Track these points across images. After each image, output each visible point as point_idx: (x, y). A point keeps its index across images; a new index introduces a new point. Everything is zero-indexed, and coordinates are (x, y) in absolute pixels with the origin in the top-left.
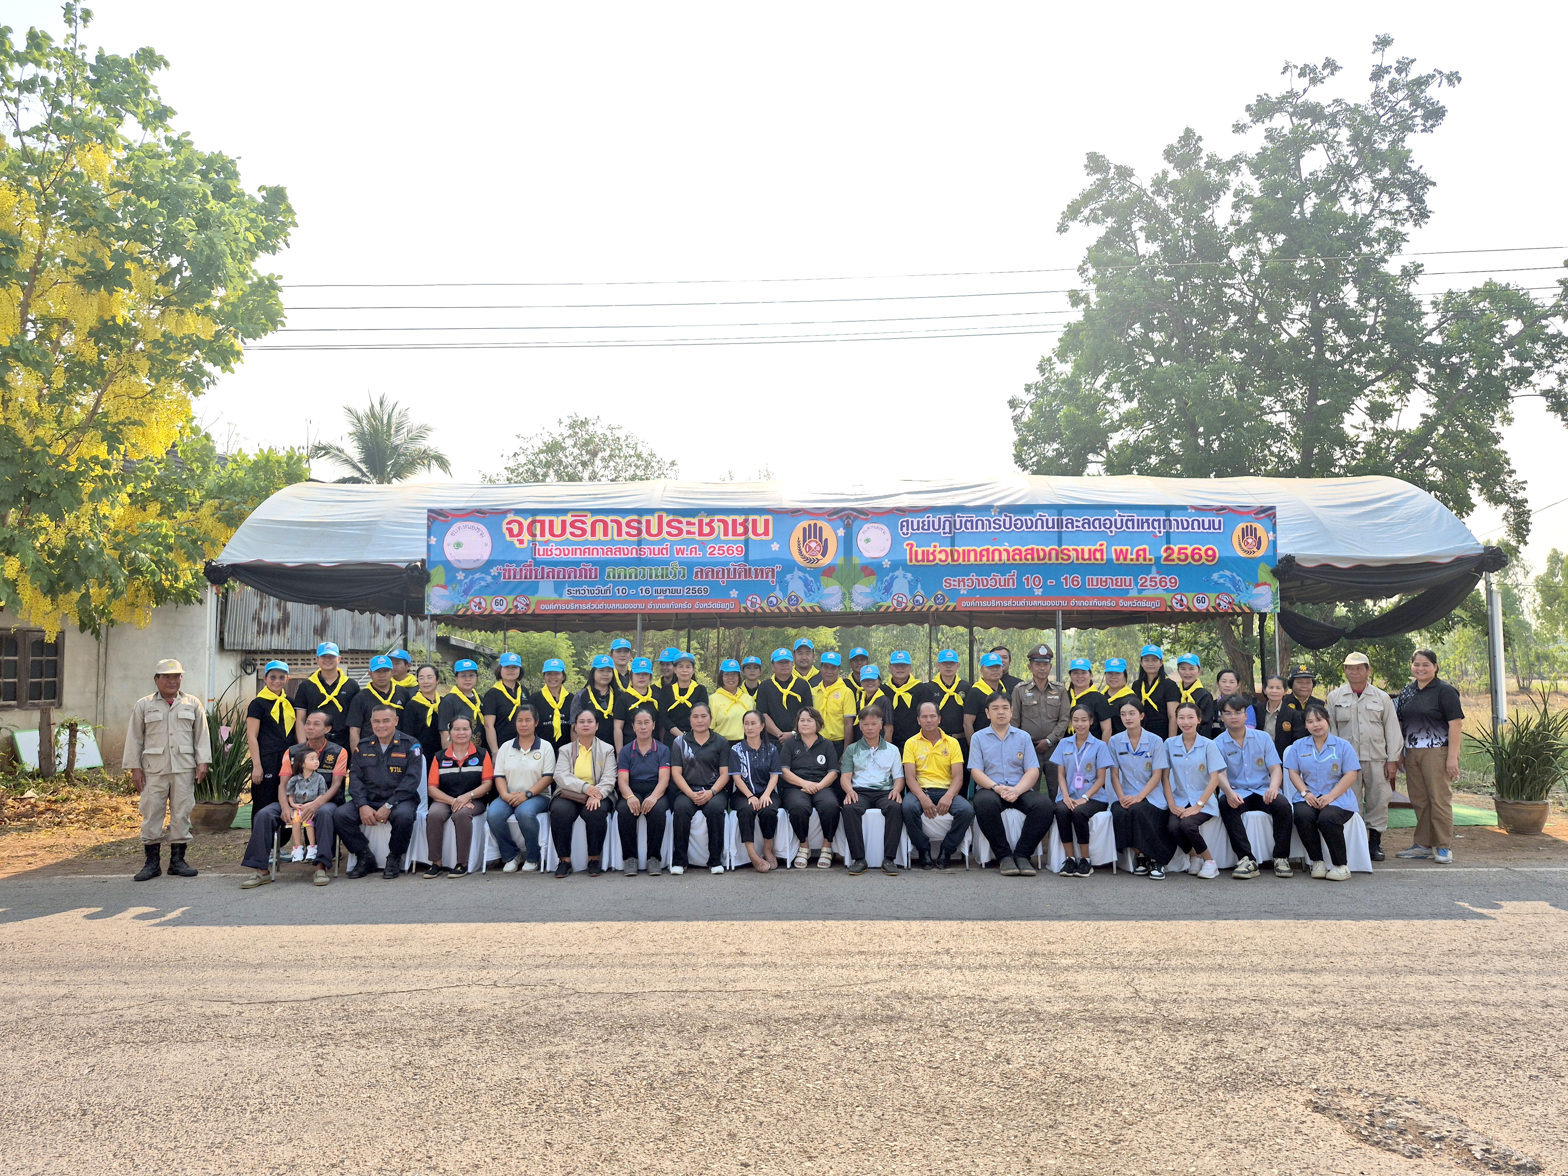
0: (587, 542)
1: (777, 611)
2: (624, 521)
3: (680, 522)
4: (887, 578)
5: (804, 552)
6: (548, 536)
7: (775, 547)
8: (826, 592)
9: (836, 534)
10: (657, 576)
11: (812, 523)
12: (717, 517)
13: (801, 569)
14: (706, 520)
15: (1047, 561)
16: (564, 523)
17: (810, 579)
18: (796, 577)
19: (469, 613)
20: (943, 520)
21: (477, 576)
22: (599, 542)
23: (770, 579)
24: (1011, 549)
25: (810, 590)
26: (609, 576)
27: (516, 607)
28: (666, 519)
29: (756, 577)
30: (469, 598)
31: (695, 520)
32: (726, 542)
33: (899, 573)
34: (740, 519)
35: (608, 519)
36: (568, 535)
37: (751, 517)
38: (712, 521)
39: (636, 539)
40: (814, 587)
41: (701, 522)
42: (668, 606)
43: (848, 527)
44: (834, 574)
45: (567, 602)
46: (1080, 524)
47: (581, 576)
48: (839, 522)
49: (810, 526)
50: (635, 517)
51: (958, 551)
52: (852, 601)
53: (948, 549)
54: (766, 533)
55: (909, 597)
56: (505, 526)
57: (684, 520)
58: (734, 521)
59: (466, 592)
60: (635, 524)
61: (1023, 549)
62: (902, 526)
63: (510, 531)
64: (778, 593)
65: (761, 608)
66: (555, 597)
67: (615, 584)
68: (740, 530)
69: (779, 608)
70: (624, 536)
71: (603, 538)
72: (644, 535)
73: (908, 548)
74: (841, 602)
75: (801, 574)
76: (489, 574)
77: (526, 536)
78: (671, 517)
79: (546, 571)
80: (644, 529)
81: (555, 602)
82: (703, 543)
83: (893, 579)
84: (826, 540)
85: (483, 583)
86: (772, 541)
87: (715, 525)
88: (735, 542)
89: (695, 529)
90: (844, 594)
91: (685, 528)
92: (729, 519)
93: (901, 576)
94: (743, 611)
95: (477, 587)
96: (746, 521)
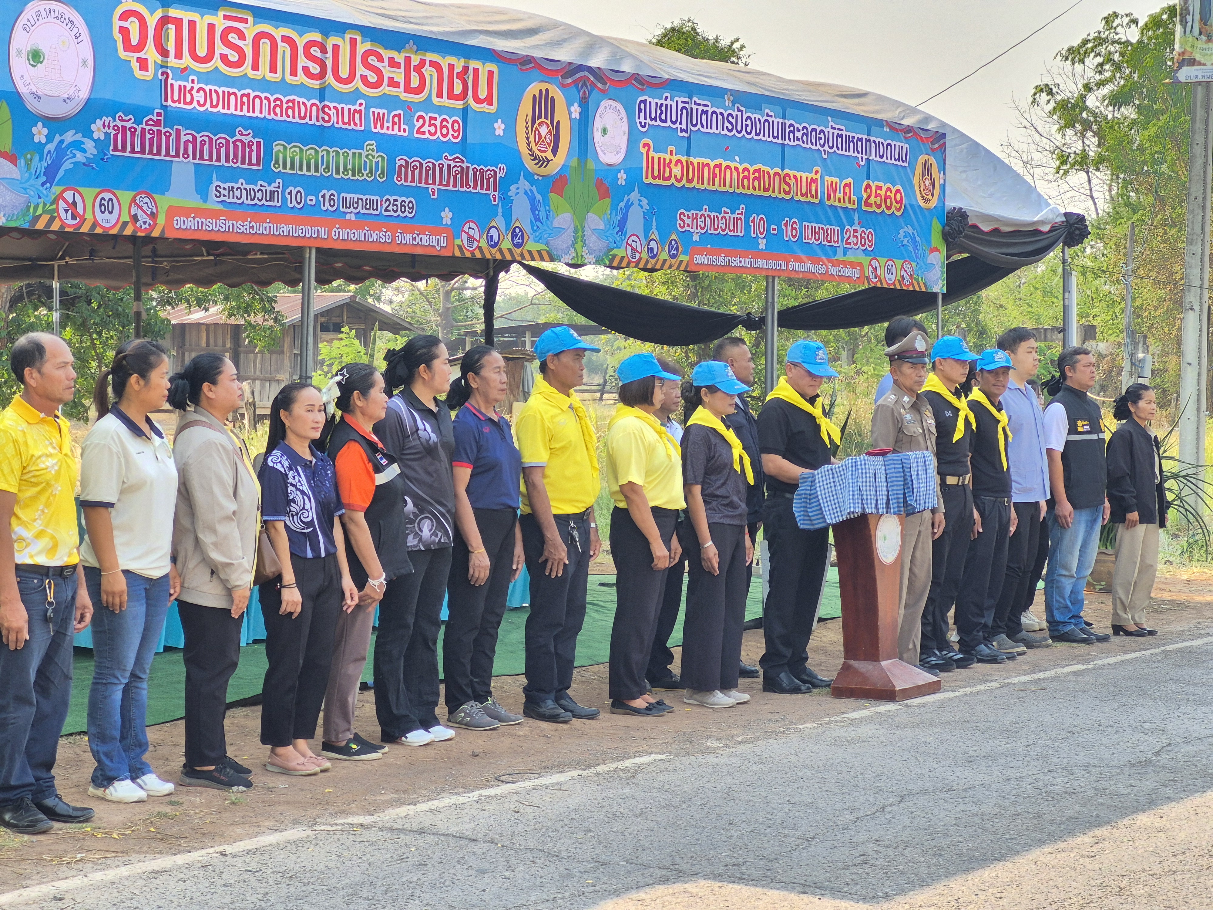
0: (244, 81)
1: (498, 257)
2: (301, 43)
3: (380, 59)
4: (622, 205)
5: (533, 144)
6: (187, 60)
7: (499, 128)
8: (555, 224)
9: (570, 113)
10: (345, 169)
11: (544, 86)
12: (430, 56)
13: (529, 176)
14: (415, 60)
15: (770, 193)
16: (211, 27)
17: (538, 197)
18: (521, 191)
19: (55, 226)
20: (680, 105)
21: (69, 136)
22: (263, 84)
23: (491, 192)
24: (741, 169)
25: (537, 219)
26: (277, 162)
27: (135, 218)
28: (362, 47)
29: (475, 187)
30: (57, 189)
31: (400, 58)
32: (441, 109)
33: (635, 196)
34: (459, 64)
35: (278, 33)
36: (216, 62)
37: (474, 64)
38: (423, 62)
39: (315, 84)
40: (542, 214)
41: (408, 60)
42: (359, 235)
43: (584, 102)
44: (567, 189)
45: (214, 214)
46: (799, 134)
47: (236, 156)
48: (573, 90)
49: (541, 91)
50: (317, 36)
51: (692, 163)
52: (585, 245)
53: (684, 159)
54: (489, 100)
55: (644, 243)
56: (117, 23)
57: (387, 54)
58: (451, 67)
59: (50, 174)
60: (315, 51)
61: (752, 170)
62: (640, 110)
63: (124, 31)
64: (499, 221)
65: (480, 248)
66: (195, 203)
67: (290, 181)
68: (458, 88)
69: (500, 250)
70: (301, 78)
71: (269, 76)
72: (330, 78)
73: (644, 151)
74: (573, 246)
75: (527, 185)
76: (89, 134)
77: (151, 53)
78: (368, 46)
79: (183, 139)
80: (329, 63)
81: (199, 212)
82: (409, 107)
83: (628, 206)
84: (558, 122)
85: (80, 157)
86: (494, 117)
87: (429, 71)
88: (450, 111)
89: (399, 76)
90: (576, 231)
91: (388, 72)
92: (445, 62)
93: (636, 203)
94: (458, 254)
95: (67, 165)
96: (466, 69)
